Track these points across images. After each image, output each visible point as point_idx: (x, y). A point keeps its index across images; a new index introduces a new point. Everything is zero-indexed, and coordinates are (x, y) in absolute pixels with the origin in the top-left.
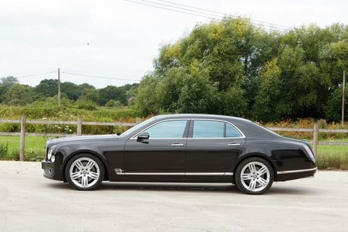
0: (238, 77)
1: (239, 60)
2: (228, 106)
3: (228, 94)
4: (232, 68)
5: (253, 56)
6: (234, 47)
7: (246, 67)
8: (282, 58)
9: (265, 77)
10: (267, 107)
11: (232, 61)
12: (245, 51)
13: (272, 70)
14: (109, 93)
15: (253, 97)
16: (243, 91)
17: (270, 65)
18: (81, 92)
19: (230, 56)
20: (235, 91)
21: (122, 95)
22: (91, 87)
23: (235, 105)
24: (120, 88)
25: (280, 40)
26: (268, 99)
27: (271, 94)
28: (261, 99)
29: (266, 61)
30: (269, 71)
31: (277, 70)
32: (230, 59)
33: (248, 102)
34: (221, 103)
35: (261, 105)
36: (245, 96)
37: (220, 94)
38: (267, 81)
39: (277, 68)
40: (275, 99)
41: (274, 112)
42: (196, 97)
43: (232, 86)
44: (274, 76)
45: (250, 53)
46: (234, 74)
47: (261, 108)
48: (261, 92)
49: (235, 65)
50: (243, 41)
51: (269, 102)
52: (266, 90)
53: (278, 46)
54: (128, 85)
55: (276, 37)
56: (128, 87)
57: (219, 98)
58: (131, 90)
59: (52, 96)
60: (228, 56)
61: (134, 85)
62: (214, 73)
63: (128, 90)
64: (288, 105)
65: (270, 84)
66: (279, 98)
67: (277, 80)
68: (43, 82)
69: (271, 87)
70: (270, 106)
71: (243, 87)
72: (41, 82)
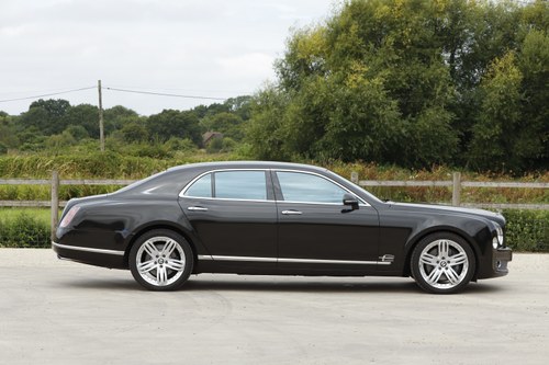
0: (439, 90)
1: (439, 57)
2: (422, 144)
3: (421, 122)
4: (427, 74)
5: (466, 49)
6: (430, 33)
7: (453, 71)
8: (524, 51)
9: (491, 89)
10: (497, 145)
11: (425, 60)
12: (450, 39)
13: (505, 75)
14: (166, 124)
15: (469, 127)
16: (449, 116)
17: (501, 64)
18: (112, 122)
19: (421, 51)
20: (434, 117)
21: (193, 127)
22: (131, 113)
23: (434, 144)
24: (187, 113)
25: (518, 16)
26: (497, 129)
27: (503, 120)
28: (484, 131)
29: (492, 58)
30: (498, 76)
31: (515, 74)
32: (421, 56)
33: (459, 136)
34: (409, 139)
35: (484, 141)
36: (454, 124)
37: (405, 122)
38: (494, 96)
39: (514, 70)
40: (511, 130)
41: (510, 155)
42: (360, 129)
43: (428, 106)
44: (510, 87)
45: (460, 43)
46: (432, 83)
47: (485, 147)
48: (484, 117)
49: (432, 67)
50: (446, 20)
51: (500, 135)
52: (492, 113)
53: (515, 28)
54: (202, 107)
55: (509, 10)
56: (201, 111)
57: (403, 131)
58: (206, 118)
59: (56, 133)
60: (418, 51)
61: (213, 107)
62: (393, 83)
63: (201, 117)
64: (538, 141)
65: (501, 101)
66: (518, 127)
67: (514, 93)
68: (34, 105)
69: (503, 106)
70: (502, 143)
71: (450, 108)
72: (31, 107)
